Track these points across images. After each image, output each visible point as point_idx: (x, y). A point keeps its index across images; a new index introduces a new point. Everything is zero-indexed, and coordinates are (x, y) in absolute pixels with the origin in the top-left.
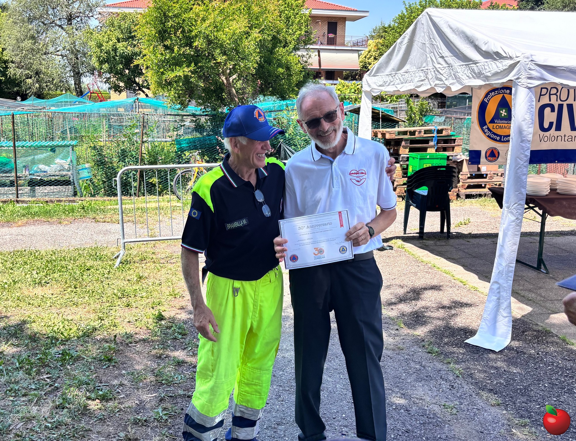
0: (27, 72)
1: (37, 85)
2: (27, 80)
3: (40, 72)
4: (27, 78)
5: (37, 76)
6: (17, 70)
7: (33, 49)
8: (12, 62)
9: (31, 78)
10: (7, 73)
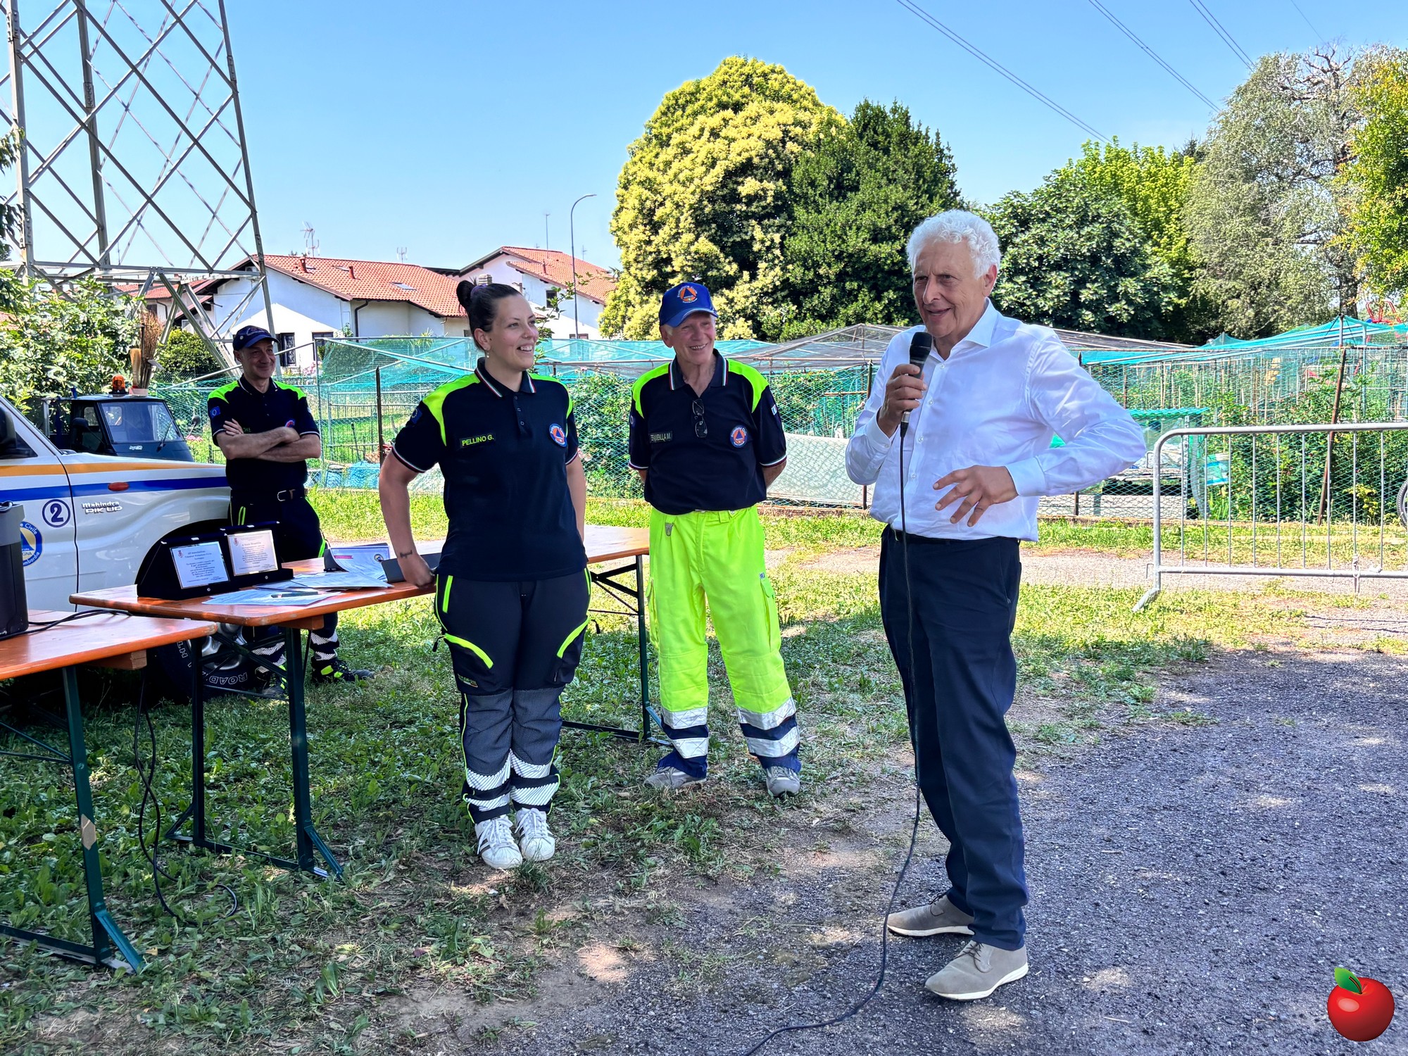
0: (1231, 284)
1: (1251, 313)
2: (1229, 302)
3: (1260, 283)
4: (1233, 297)
5: (1252, 293)
6: (1212, 280)
7: (1247, 235)
8: (1203, 266)
9: (1238, 297)
10: (1190, 289)
